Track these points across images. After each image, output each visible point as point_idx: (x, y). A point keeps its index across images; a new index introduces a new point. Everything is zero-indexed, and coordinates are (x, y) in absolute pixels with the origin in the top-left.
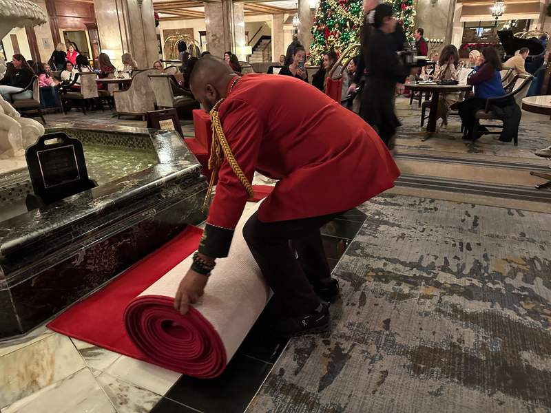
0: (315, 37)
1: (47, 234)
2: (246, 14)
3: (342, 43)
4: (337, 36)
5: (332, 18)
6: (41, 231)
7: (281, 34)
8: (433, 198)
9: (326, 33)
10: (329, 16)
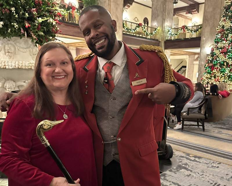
0: (206, 69)
2: (171, 55)
3: (221, 74)
4: (218, 70)
5: (217, 60)
7: (192, 66)
8: (221, 162)
9: (212, 68)
10: (214, 59)
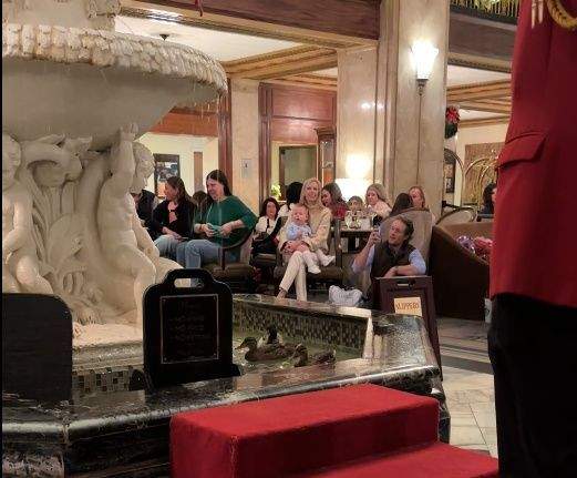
1: (140, 423)
6: (133, 417)
